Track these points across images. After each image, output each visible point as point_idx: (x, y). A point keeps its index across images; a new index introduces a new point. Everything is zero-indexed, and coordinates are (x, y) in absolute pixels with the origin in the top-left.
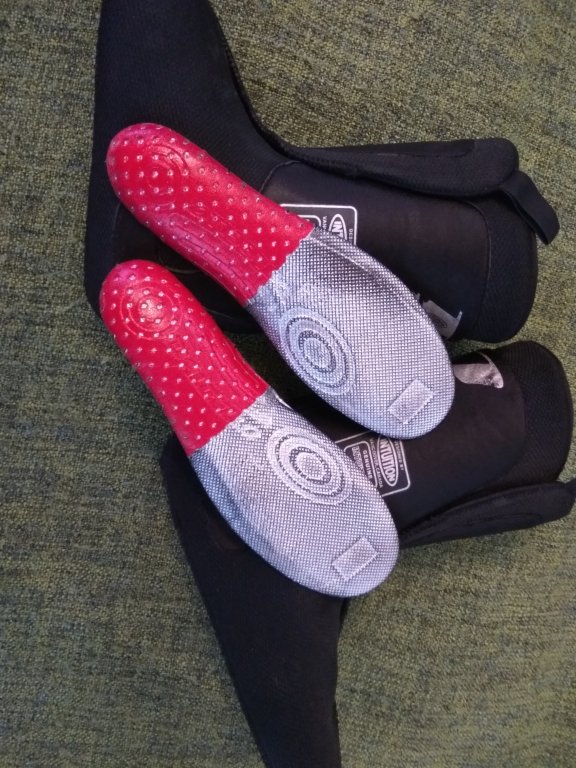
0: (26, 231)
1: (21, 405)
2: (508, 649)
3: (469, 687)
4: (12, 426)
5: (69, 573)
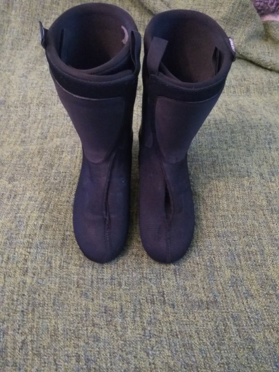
4: (216, 301)
5: (272, 261)
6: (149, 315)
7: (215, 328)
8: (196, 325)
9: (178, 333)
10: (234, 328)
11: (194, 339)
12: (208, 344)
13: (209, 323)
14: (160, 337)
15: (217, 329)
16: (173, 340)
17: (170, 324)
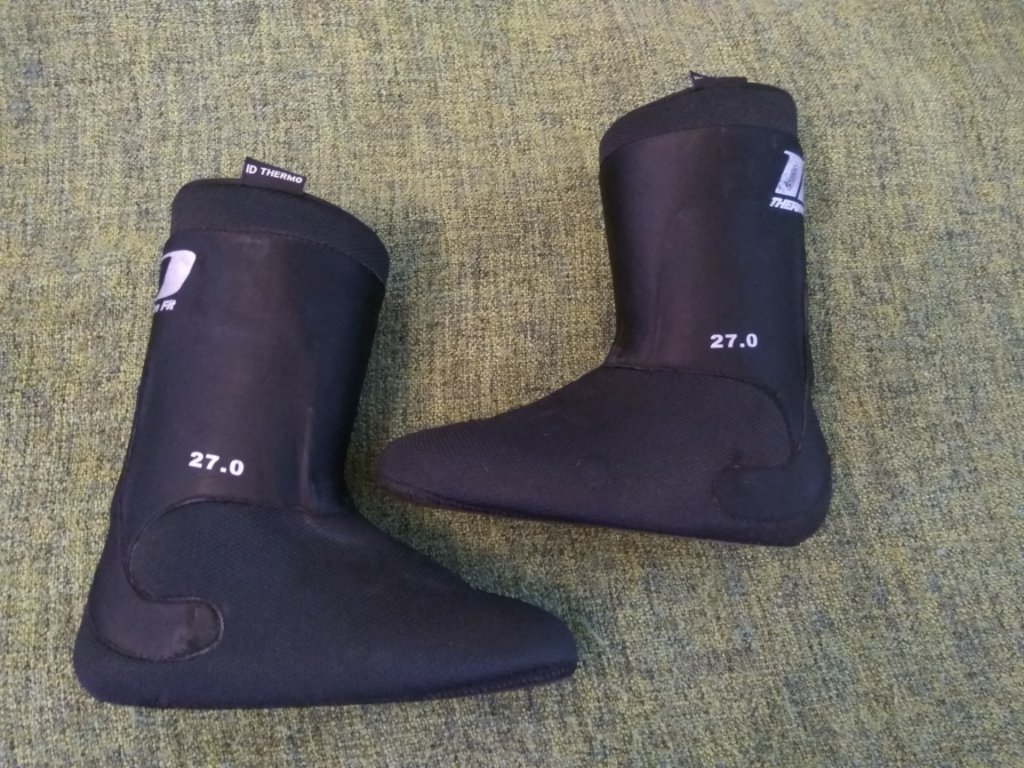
0: (531, 705)
1: (721, 647)
2: (770, 48)
3: (826, 73)
4: (748, 649)
5: (880, 530)
6: (597, 704)
7: (749, 714)
8: (707, 712)
9: (666, 738)
10: (792, 710)
11: (704, 745)
12: (736, 752)
13: (735, 705)
14: (627, 752)
15: (753, 715)
16: (657, 754)
17: (647, 718)
